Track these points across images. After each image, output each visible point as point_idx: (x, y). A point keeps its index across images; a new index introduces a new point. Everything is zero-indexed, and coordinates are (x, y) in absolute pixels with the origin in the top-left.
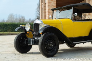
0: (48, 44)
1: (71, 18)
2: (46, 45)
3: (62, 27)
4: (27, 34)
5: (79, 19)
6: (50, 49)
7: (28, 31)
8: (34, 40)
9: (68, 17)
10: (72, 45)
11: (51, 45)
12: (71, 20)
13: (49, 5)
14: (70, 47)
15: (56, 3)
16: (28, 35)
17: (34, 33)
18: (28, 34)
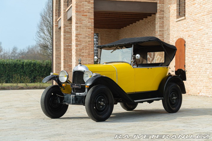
0: (98, 102)
1: (130, 63)
2: (95, 103)
3: (117, 76)
4: (61, 87)
5: (143, 62)
6: (102, 109)
7: (64, 83)
8: (75, 97)
9: (126, 61)
10: (131, 107)
11: (102, 103)
12: (131, 65)
13: (78, 25)
14: (127, 110)
15: (93, 21)
16: (64, 89)
17: (74, 85)
18: (63, 87)
